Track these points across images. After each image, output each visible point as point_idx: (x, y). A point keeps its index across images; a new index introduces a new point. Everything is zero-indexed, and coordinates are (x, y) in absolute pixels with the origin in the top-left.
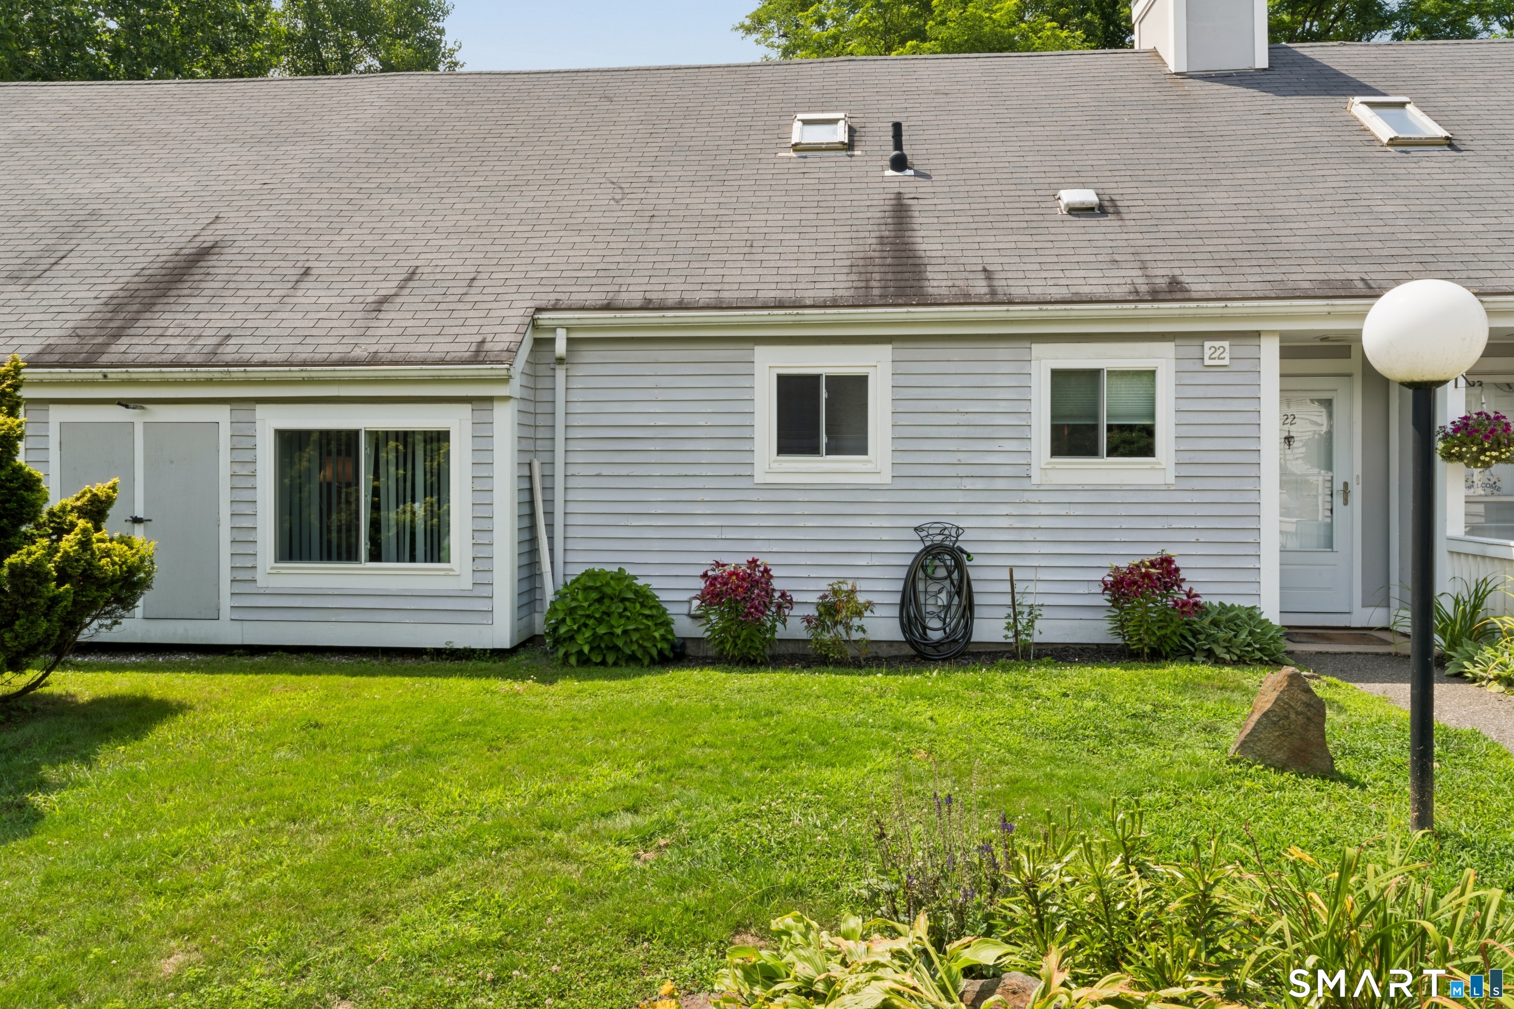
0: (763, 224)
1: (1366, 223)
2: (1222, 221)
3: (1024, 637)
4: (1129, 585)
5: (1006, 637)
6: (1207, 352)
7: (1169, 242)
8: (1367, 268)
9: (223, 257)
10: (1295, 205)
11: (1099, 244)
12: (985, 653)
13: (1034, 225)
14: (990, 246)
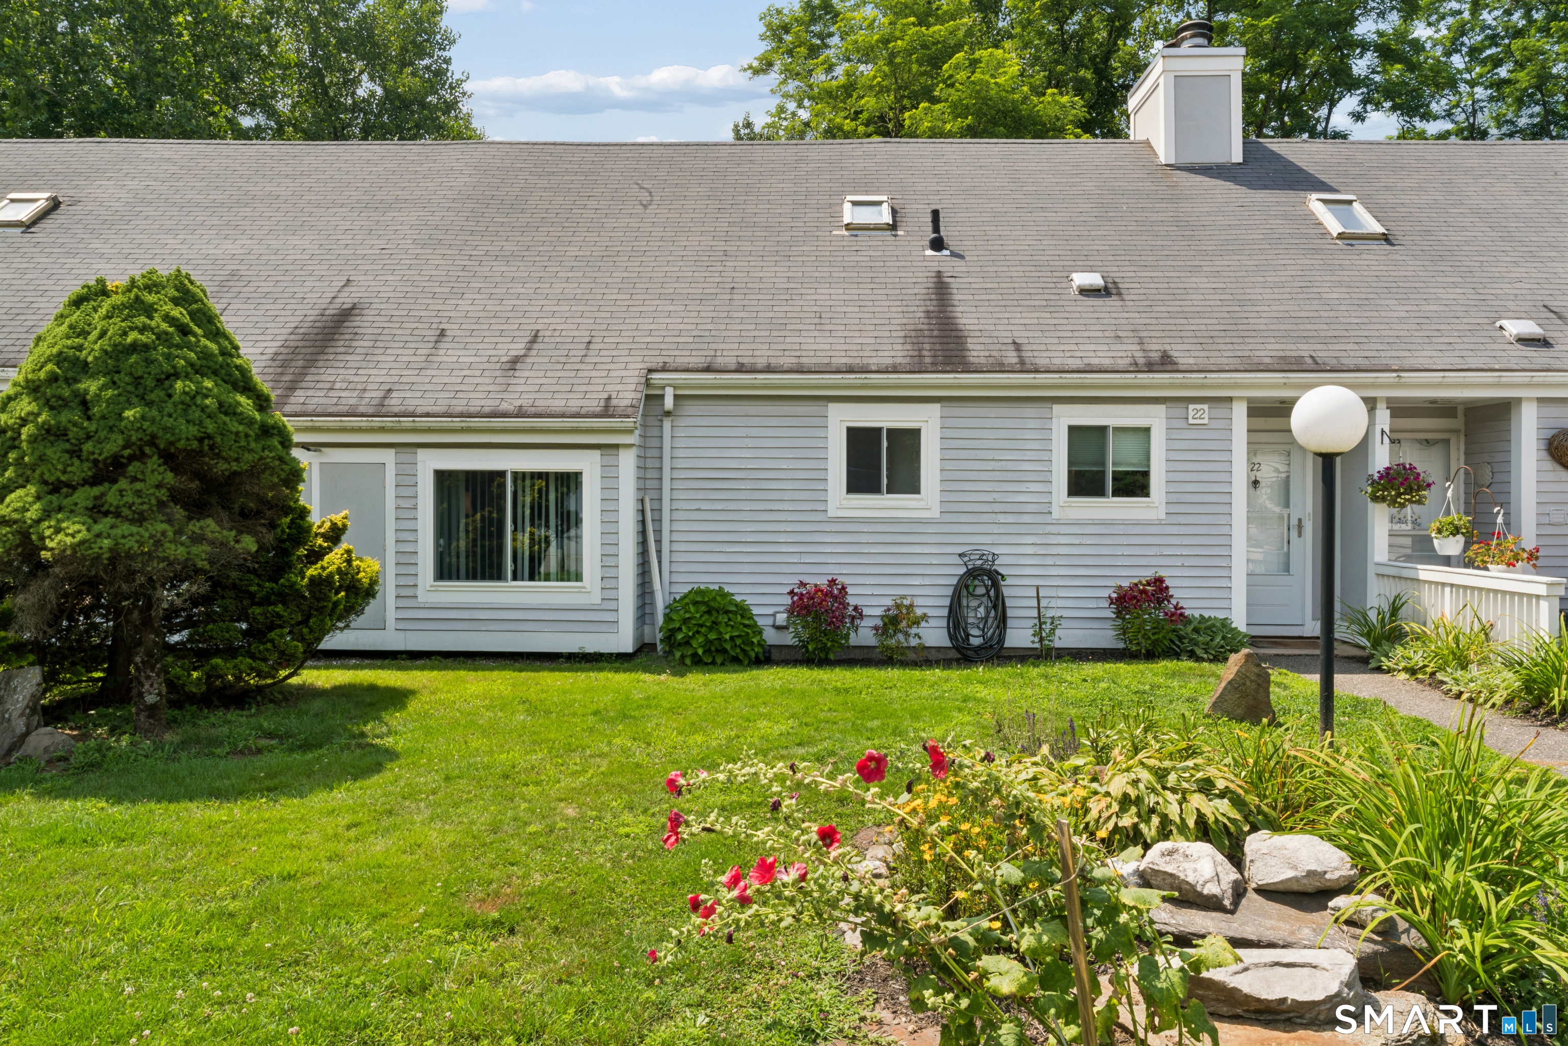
0: (828, 297)
1: (1316, 308)
2: (1203, 303)
3: (1047, 642)
4: (1130, 599)
5: (1033, 642)
6: (1191, 413)
7: (1161, 321)
8: (1315, 347)
9: (365, 318)
10: (1261, 291)
11: (1105, 321)
12: (1015, 656)
13: (1052, 303)
14: (1017, 321)
